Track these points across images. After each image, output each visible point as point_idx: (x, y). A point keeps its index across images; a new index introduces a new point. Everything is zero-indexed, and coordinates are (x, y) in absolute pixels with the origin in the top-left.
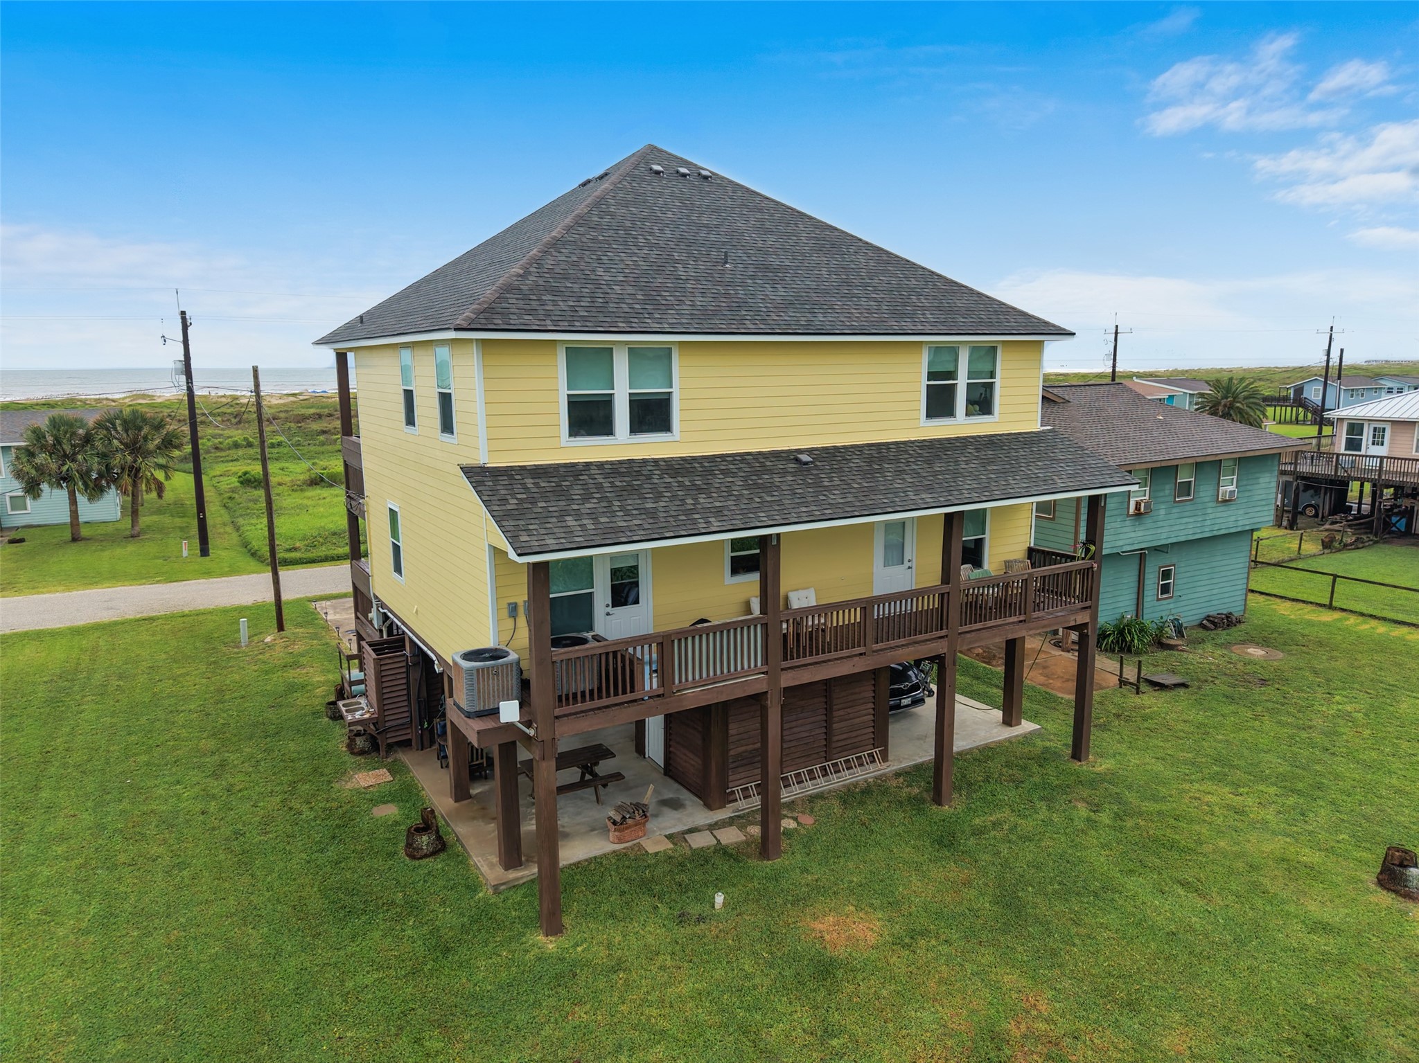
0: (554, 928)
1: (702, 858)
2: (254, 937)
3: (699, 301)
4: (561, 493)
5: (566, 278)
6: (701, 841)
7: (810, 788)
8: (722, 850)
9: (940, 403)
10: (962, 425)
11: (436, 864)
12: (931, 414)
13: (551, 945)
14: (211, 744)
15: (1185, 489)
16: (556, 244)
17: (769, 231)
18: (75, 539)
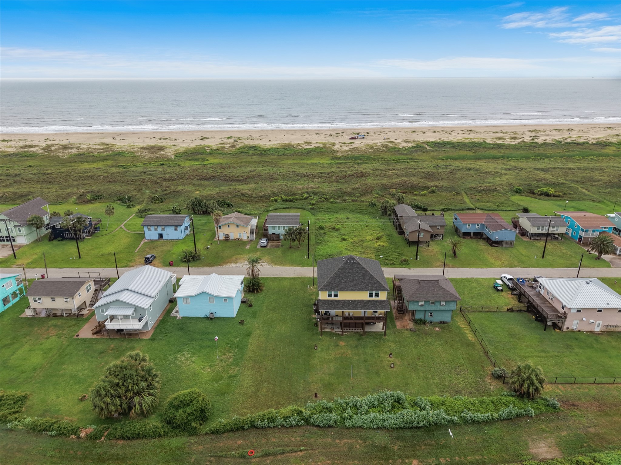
0: (321, 336)
1: (336, 334)
2: (301, 329)
3: (342, 286)
4: (325, 304)
5: (330, 283)
6: (337, 333)
7: (352, 330)
8: (339, 334)
9: (371, 296)
10: (374, 298)
11: (316, 327)
12: (369, 297)
13: (321, 337)
14: (302, 306)
15: (433, 303)
16: (331, 277)
17: (357, 272)
18: (290, 247)
